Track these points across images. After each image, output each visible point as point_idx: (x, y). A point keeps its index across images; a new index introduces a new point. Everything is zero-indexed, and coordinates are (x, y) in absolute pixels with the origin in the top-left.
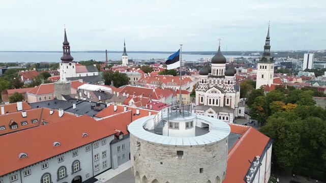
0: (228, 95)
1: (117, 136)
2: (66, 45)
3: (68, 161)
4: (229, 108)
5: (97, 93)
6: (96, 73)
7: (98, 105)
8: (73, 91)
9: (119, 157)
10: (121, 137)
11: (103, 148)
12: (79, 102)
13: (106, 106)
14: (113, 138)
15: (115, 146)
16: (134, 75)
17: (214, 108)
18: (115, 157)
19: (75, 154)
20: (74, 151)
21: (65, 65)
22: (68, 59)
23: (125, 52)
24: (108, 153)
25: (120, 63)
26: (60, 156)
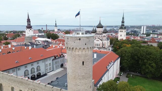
0: (104, 42)
1: (55, 57)
2: (29, 20)
3: (35, 66)
4: (104, 48)
5: (45, 41)
6: (43, 34)
7: (46, 46)
8: (33, 41)
9: (56, 66)
10: (57, 57)
11: (49, 62)
12: (37, 45)
13: (49, 46)
14: (53, 58)
15: (54, 61)
16: (61, 35)
17: (98, 48)
18: (54, 66)
19: (38, 63)
20: (37, 61)
21: (28, 30)
22: (29, 27)
23: (56, 26)
24: (52, 64)
25: (54, 31)
26: (32, 63)
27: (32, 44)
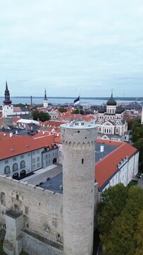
0: (117, 126)
1: (46, 149)
2: (7, 93)
3: (19, 160)
4: (118, 135)
5: (30, 125)
6: (27, 113)
7: (32, 132)
8: (14, 124)
9: (47, 162)
10: (48, 149)
11: (38, 155)
12: (19, 130)
13: (37, 132)
14: (43, 150)
15: (45, 154)
16: (54, 114)
17: (107, 135)
18: (44, 161)
19: (22, 157)
20: (22, 155)
21: (6, 106)
22: (8, 102)
23: (46, 98)
24: (41, 158)
25: (42, 106)
26: (14, 157)
27: (13, 129)
